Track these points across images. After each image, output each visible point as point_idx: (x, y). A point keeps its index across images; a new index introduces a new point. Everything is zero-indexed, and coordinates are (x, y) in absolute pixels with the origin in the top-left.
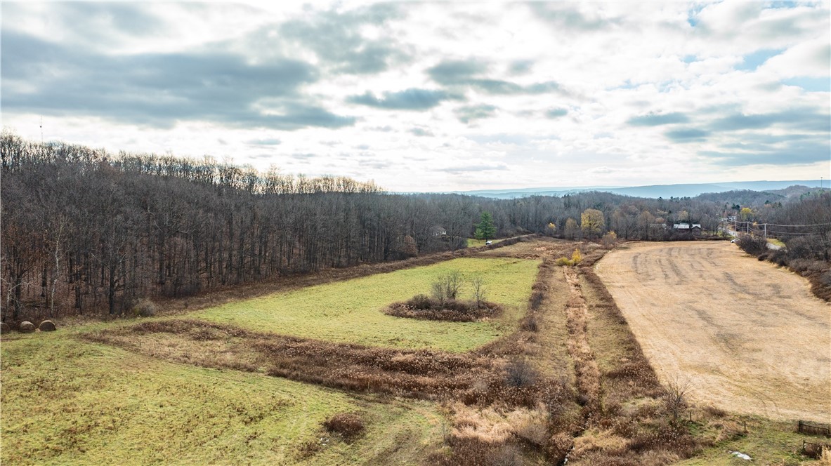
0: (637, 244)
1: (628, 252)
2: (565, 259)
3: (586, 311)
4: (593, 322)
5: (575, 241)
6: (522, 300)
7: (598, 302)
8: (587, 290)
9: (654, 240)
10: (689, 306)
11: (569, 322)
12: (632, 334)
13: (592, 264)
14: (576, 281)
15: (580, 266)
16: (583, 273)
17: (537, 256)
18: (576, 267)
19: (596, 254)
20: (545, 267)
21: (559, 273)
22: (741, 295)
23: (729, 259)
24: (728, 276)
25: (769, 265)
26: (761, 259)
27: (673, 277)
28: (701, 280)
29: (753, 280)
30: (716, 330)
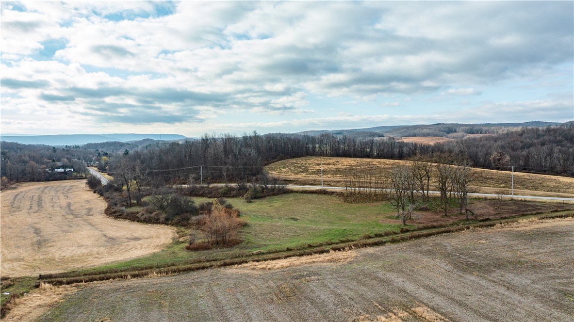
1: (14, 191)
9: (38, 181)
10: (32, 226)
22: (68, 216)
23: (78, 193)
24: (69, 205)
25: (96, 195)
26: (95, 192)
27: (35, 208)
28: (51, 209)
29: (82, 206)
30: (39, 238)
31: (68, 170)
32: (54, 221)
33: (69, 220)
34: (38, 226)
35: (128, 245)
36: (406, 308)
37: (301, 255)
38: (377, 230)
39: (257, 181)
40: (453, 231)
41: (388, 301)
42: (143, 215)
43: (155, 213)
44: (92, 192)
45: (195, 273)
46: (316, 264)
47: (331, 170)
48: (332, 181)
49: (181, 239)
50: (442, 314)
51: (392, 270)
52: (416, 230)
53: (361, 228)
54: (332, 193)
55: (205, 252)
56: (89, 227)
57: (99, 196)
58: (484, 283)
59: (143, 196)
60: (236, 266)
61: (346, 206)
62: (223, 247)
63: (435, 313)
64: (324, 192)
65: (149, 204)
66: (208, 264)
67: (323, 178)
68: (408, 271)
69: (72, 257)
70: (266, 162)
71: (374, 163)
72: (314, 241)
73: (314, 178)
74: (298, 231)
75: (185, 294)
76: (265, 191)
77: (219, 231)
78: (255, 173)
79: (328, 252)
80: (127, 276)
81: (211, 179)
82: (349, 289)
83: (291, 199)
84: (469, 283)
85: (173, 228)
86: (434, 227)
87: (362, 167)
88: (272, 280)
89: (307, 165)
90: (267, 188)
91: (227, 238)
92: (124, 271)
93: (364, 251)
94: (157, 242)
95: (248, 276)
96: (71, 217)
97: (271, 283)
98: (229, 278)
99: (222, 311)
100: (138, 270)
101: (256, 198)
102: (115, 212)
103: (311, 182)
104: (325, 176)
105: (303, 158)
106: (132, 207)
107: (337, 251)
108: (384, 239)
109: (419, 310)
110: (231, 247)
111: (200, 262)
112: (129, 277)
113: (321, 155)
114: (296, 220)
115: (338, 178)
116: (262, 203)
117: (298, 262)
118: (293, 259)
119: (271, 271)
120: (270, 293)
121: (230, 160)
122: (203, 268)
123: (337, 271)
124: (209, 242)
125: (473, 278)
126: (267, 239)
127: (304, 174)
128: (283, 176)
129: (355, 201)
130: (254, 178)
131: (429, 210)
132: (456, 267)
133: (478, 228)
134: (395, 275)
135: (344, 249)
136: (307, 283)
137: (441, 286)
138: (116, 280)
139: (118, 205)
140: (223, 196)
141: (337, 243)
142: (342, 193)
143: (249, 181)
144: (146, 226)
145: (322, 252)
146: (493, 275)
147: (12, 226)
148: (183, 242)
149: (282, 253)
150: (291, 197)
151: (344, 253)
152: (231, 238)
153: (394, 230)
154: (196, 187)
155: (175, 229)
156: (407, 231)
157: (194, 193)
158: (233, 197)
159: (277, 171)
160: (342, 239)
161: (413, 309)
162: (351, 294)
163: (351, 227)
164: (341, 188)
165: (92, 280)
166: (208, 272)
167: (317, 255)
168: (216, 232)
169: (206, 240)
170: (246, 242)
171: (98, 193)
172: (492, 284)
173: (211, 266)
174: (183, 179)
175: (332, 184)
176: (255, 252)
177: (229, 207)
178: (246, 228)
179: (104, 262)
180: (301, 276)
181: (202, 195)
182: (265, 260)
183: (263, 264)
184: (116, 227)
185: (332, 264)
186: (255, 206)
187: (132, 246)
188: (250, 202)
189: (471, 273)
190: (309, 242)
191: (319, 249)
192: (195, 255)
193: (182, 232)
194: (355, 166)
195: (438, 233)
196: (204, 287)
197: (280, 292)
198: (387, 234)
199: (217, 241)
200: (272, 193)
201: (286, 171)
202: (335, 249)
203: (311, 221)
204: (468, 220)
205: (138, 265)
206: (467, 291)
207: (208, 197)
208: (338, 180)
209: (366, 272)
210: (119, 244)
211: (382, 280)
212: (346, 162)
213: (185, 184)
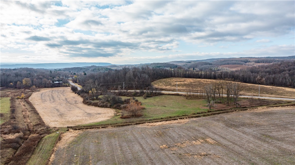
0: (42, 89)
1: (39, 92)
2: (19, 97)
3: (28, 112)
4: (30, 115)
5: (21, 89)
6: (8, 111)
7: (31, 110)
8: (27, 106)
9: (48, 87)
10: (55, 108)
11: (24, 116)
12: (40, 116)
13: (28, 98)
14: (24, 104)
15: (24, 99)
16: (26, 101)
17: (8, 96)
18: (23, 99)
19: (29, 94)
20: (12, 100)
21: (18, 102)
22: (67, 104)
23: (68, 93)
24: (66, 99)
25: (76, 95)
26: (75, 93)
27: (52, 100)
28: (59, 101)
29: (72, 100)
30: (59, 113)
31: (60, 82)
32: (63, 106)
33: (69, 106)
34: (57, 108)
35: (96, 116)
36: (203, 139)
37: (166, 121)
38: (198, 111)
39: (148, 89)
40: (229, 112)
41: (197, 136)
42: (100, 104)
43: (105, 103)
44: (74, 93)
45: (125, 127)
46: (172, 124)
47: (182, 84)
48: (182, 89)
49: (118, 114)
50: (216, 141)
51: (201, 127)
52: (214, 111)
53: (192, 110)
54: (181, 95)
55: (128, 119)
56: (78, 109)
57: (78, 95)
58: (235, 131)
59: (99, 95)
60: (141, 124)
61: (187, 101)
62: (135, 117)
63: (213, 141)
64: (178, 95)
65: (102, 99)
66: (130, 124)
67: (177, 88)
68: (208, 127)
69: (76, 120)
70: (152, 80)
71: (202, 81)
72: (172, 115)
73: (174, 88)
74: (166, 111)
75: (123, 134)
76: (152, 94)
77: (134, 111)
78: (148, 86)
79: (177, 119)
80: (100, 127)
81: (128, 88)
82: (184, 133)
83: (163, 98)
84: (229, 131)
85: (114, 109)
86: (222, 110)
87: (196, 83)
88: (155, 129)
89: (171, 82)
90: (153, 92)
91: (137, 114)
92: (98, 126)
93: (192, 119)
94: (108, 115)
95: (146, 128)
96: (69, 104)
97: (155, 131)
98: (138, 129)
99: (137, 139)
100: (104, 125)
101: (148, 97)
102: (88, 102)
103: (172, 90)
104: (179, 87)
105: (169, 78)
106: (94, 100)
107: (181, 119)
108: (200, 115)
109: (208, 140)
110: (138, 117)
111: (127, 123)
112: (101, 128)
113: (178, 77)
114: (165, 106)
115: (184, 88)
116: (151, 99)
117: (165, 123)
118: (163, 122)
119: (155, 126)
120: (154, 134)
121: (136, 79)
122: (128, 125)
123: (180, 127)
124: (129, 115)
125: (231, 130)
126: (153, 114)
127: (169, 86)
128: (160, 87)
129: (191, 99)
130: (147, 88)
131: (222, 103)
132: (227, 126)
133: (240, 111)
134: (202, 128)
135: (184, 118)
136: (168, 131)
137: (218, 132)
138: (96, 129)
139: (88, 99)
140: (134, 96)
141: (181, 116)
142: (185, 95)
143: (145, 89)
144: (102, 109)
145: (175, 120)
146: (239, 128)
147: (46, 108)
148: (119, 115)
149: (159, 120)
150: (163, 97)
151: (184, 120)
152: (138, 114)
153: (205, 111)
154: (121, 92)
155: (114, 110)
156: (211, 112)
157: (121, 94)
158: (138, 96)
159: (157, 85)
160: (183, 115)
161: (206, 139)
162: (184, 134)
163: (188, 110)
164: (185, 93)
165: (87, 129)
166: (130, 126)
167: (173, 121)
168: (132, 111)
169: (128, 115)
170: (145, 115)
171: (77, 94)
172: (238, 131)
173: (131, 124)
174: (115, 88)
175: (182, 91)
176: (148, 119)
177: (137, 101)
178: (144, 110)
179: (89, 122)
180: (166, 128)
181: (124, 95)
182: (152, 122)
183: (152, 124)
184: (89, 109)
185: (179, 124)
186: (148, 100)
187: (98, 117)
188: (146, 99)
189: (231, 128)
190: (170, 116)
191: (174, 118)
192: (124, 120)
193: (117, 111)
194: (193, 82)
195: (223, 113)
196: (129, 131)
197: (158, 133)
198: (202, 113)
199: (133, 115)
200: (155, 95)
201: (161, 85)
202: (180, 119)
203: (171, 107)
204: (237, 107)
205: (103, 124)
206: (227, 134)
207: (127, 96)
208: (185, 89)
209: (191, 127)
210: (93, 116)
211: (197, 130)
212: (189, 81)
213: (116, 90)
